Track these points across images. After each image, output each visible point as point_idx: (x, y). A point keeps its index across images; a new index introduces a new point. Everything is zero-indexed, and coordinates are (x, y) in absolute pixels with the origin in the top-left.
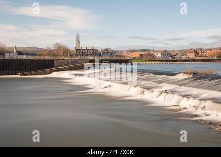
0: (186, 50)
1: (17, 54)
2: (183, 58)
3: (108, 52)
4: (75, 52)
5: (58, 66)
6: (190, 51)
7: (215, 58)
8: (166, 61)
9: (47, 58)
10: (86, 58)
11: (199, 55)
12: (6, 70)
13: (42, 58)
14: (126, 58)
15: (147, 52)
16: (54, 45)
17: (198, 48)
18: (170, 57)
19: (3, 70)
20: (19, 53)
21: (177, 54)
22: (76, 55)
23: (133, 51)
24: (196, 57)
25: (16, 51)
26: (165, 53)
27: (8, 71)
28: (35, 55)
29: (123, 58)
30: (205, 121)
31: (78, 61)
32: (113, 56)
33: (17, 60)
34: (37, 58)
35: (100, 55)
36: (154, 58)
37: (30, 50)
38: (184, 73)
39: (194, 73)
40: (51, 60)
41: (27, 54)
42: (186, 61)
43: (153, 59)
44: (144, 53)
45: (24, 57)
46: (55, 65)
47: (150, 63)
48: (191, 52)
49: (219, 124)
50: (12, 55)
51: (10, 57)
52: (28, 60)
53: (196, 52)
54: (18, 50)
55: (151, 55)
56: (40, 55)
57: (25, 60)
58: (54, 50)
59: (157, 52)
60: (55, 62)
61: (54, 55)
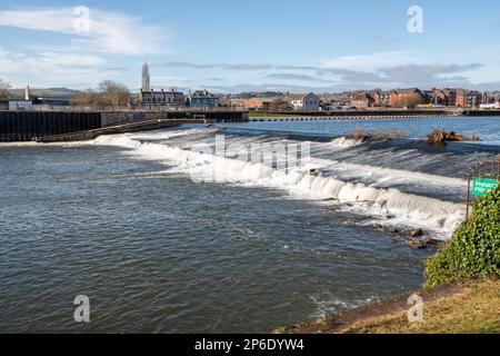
0: (349, 94)
1: (30, 103)
2: (345, 109)
3: (201, 97)
4: (141, 98)
5: (108, 125)
6: (358, 96)
7: (405, 108)
8: (313, 114)
9: (87, 109)
10: (162, 108)
11: (374, 104)
12: (11, 132)
13: (78, 109)
14: (238, 109)
15: (276, 98)
16: (101, 84)
17: (373, 89)
18: (318, 107)
19: (6, 132)
20: (35, 101)
21: (333, 101)
22: (143, 104)
23: (249, 96)
24: (369, 106)
25: (30, 96)
26: (310, 99)
27: (14, 134)
28: (66, 103)
29: (232, 110)
30: (386, 228)
31: (148, 116)
32: (213, 106)
33: (31, 114)
34: (68, 109)
35: (187, 104)
36: (291, 108)
37: (54, 93)
38: (347, 137)
39: (366, 138)
40: (95, 114)
41: (50, 103)
42: (349, 114)
43: (289, 111)
44: (270, 100)
45: (45, 108)
46: (103, 123)
47: (285, 118)
48: (359, 98)
49: (413, 233)
50: (21, 104)
51: (18, 108)
52: (52, 113)
53: (369, 97)
54: (33, 93)
55: (283, 103)
56: (75, 104)
57: (47, 113)
58: (102, 94)
59: (296, 97)
60: (104, 117)
61: (102, 104)
